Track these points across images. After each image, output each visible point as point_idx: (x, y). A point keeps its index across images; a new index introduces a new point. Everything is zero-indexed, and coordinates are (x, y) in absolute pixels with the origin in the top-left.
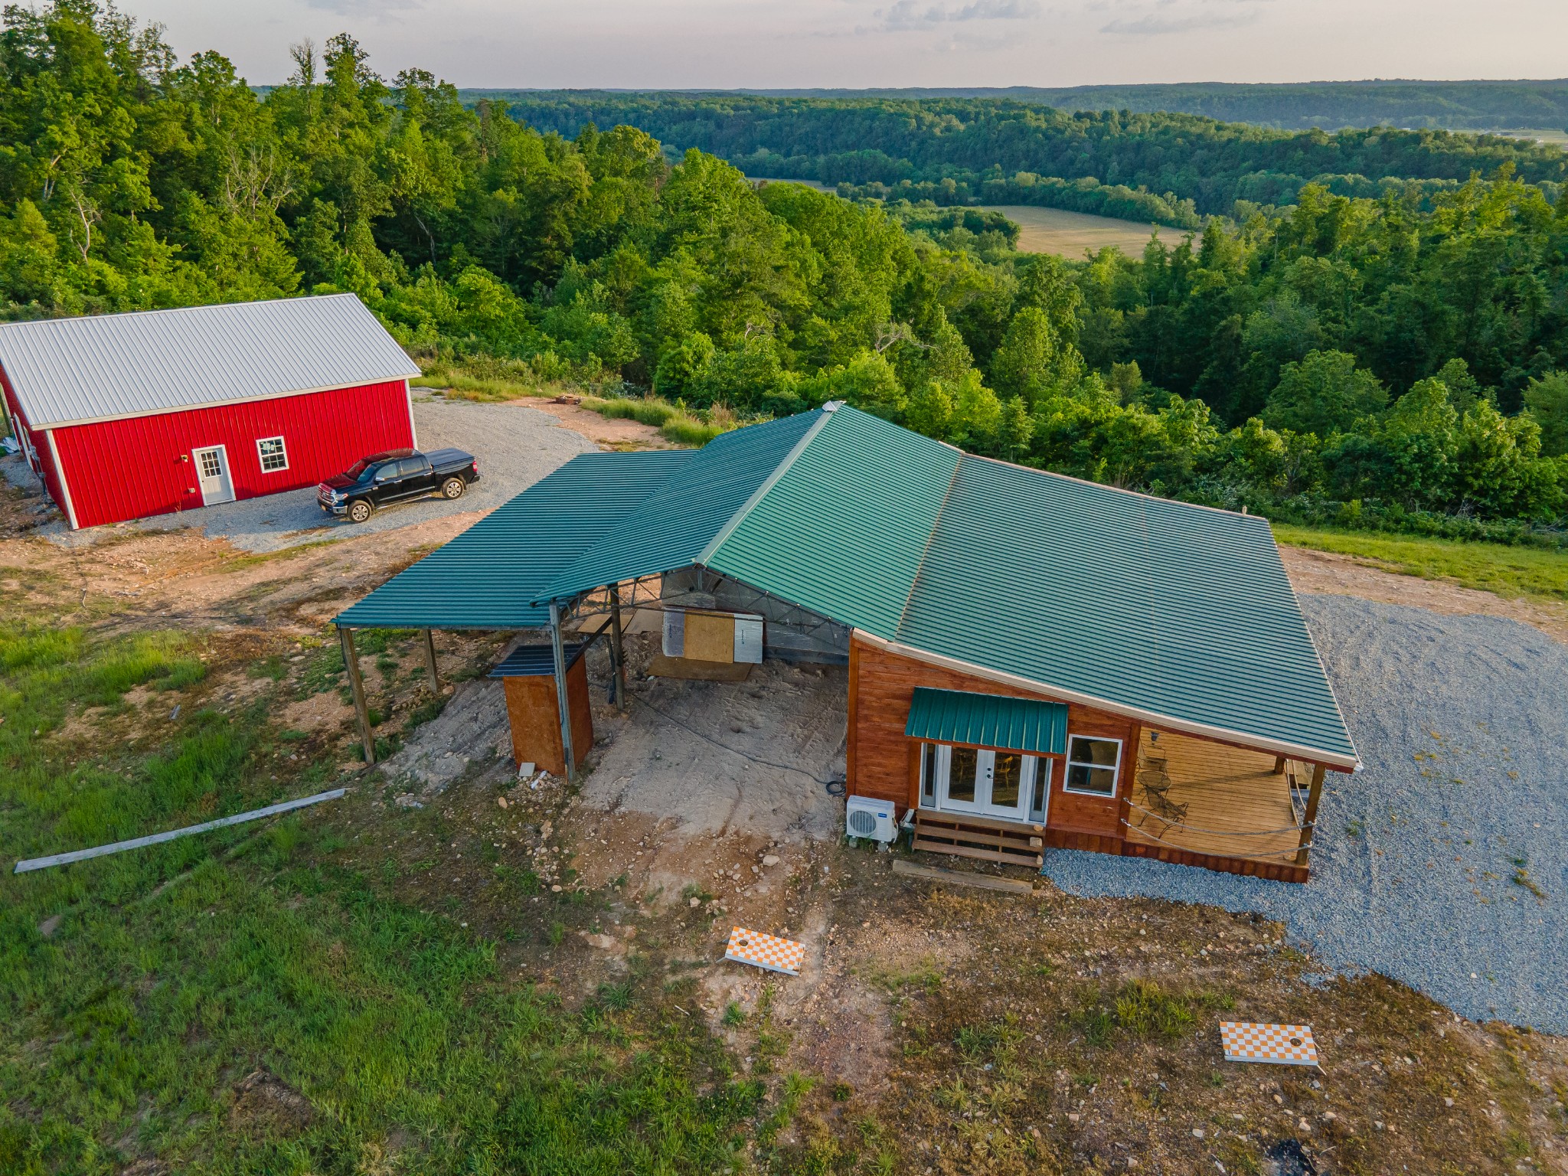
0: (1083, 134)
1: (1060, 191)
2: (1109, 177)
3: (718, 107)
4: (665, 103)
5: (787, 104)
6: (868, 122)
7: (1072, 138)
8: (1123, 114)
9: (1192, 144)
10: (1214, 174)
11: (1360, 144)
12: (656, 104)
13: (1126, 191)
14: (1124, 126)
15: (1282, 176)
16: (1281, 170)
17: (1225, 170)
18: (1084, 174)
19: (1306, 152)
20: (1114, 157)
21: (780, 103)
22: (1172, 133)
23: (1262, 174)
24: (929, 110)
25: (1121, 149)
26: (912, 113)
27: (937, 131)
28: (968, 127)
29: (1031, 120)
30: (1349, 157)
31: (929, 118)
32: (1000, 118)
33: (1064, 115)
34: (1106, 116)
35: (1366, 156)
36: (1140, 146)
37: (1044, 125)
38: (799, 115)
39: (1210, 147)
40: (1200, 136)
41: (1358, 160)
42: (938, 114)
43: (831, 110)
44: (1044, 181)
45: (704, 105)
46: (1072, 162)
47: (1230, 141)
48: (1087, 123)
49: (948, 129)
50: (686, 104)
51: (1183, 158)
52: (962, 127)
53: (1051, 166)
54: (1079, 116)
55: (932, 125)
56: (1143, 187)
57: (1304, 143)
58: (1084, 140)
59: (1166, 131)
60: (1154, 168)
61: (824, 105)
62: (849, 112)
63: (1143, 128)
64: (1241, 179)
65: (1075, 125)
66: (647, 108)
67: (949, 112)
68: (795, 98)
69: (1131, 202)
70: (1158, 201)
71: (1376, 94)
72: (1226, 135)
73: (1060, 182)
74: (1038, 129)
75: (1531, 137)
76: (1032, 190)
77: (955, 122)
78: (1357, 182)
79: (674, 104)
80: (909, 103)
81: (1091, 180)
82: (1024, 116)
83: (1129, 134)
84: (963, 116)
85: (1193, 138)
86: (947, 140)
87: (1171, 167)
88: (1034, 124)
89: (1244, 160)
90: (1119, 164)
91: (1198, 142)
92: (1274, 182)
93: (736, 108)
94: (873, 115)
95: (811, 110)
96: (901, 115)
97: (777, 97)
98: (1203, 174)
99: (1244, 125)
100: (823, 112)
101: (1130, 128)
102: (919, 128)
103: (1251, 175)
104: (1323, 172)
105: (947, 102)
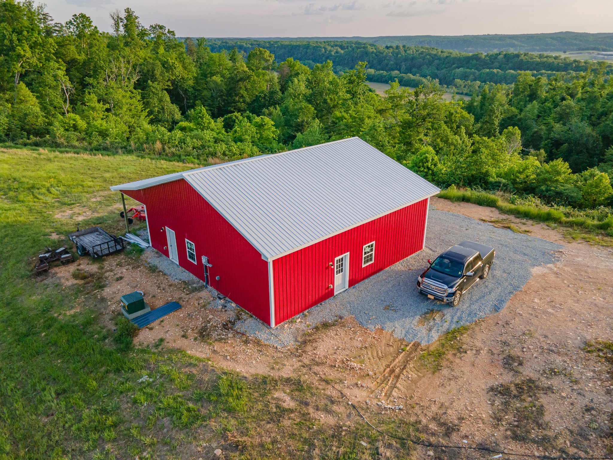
0: (390, 54)
1: (385, 76)
2: (402, 71)
3: (244, 44)
4: (223, 42)
5: (272, 43)
6: (305, 50)
7: (386, 56)
8: (404, 46)
9: (432, 58)
10: (442, 69)
11: (496, 58)
12: (219, 43)
13: (411, 76)
14: (405, 51)
15: (468, 70)
16: (468, 68)
17: (447, 68)
18: (393, 70)
19: (477, 61)
20: (403, 63)
21: (269, 42)
22: (424, 54)
23: (461, 69)
24: (328, 45)
25: (406, 59)
26: (322, 46)
27: (333, 53)
28: (345, 52)
29: (370, 49)
30: (493, 63)
31: (329, 48)
32: (358, 48)
33: (381, 47)
34: (397, 47)
35: (499, 62)
36: (413, 59)
37: (375, 51)
38: (277, 47)
39: (439, 59)
40: (435, 55)
41: (496, 64)
42: (332, 47)
43: (290, 45)
44: (378, 72)
45: (239, 43)
46: (387, 65)
47: (447, 57)
48: (391, 50)
49: (337, 52)
50: (231, 43)
51: (430, 63)
52: (342, 52)
53: (379, 67)
54: (387, 48)
55: (330, 51)
56: (418, 75)
57: (476, 58)
58: (391, 56)
59: (422, 53)
60: (419, 67)
61: (287, 43)
62: (297, 46)
63: (413, 52)
64: (453, 71)
65: (386, 51)
66: (216, 44)
67: (336, 46)
68: (275, 40)
69: (414, 80)
70: (424, 80)
71: (491, 40)
72: (445, 55)
73: (384, 73)
74: (373, 52)
75: (557, 55)
76: (374, 76)
77: (339, 50)
78: (498, 72)
79: (226, 43)
80: (321, 43)
81: (397, 72)
82: (367, 47)
83: (408, 54)
84: (342, 48)
85: (432, 56)
86: (337, 57)
87: (425, 66)
88: (371, 50)
89: (454, 64)
90: (405, 65)
91: (435, 57)
92: (466, 72)
93: (252, 45)
94: (307, 47)
95: (282, 45)
96: (318, 47)
97: (267, 40)
98: (438, 69)
99: (451, 51)
100: (287, 46)
101: (408, 52)
102: (325, 52)
103: (457, 70)
104: (484, 69)
105: (334, 42)
